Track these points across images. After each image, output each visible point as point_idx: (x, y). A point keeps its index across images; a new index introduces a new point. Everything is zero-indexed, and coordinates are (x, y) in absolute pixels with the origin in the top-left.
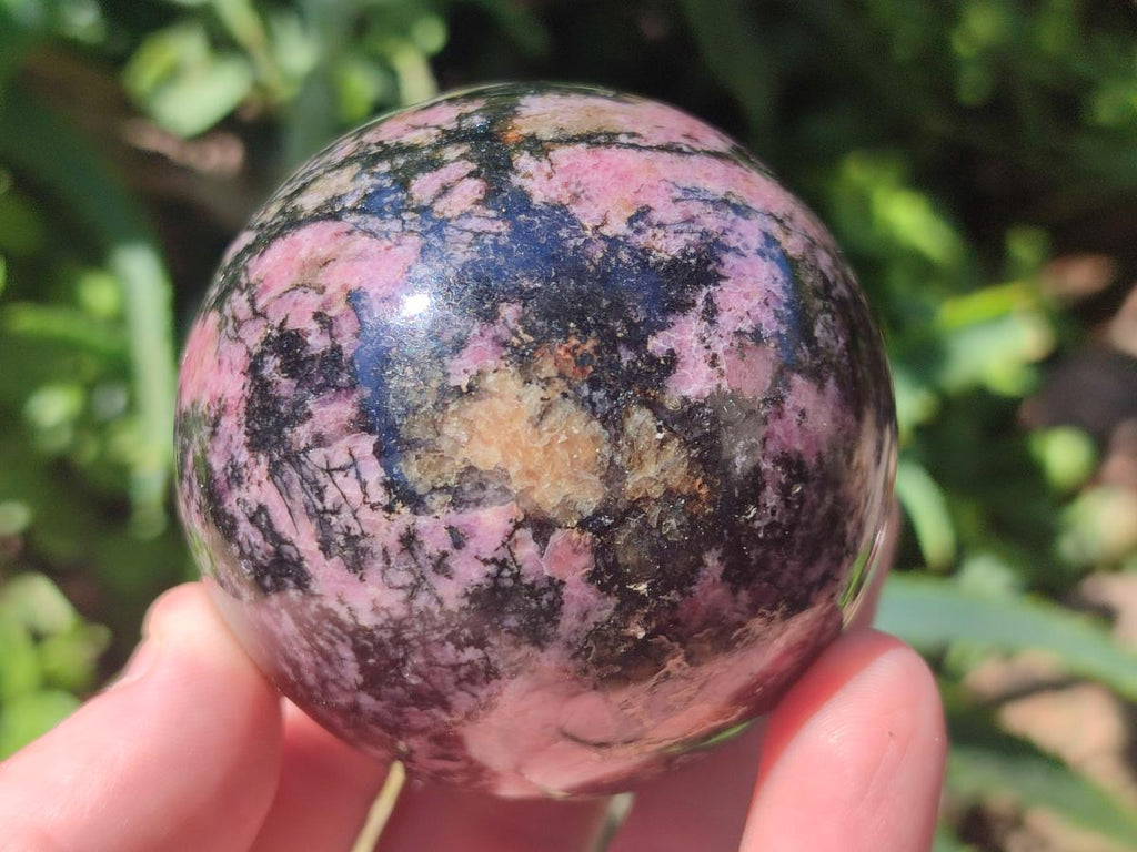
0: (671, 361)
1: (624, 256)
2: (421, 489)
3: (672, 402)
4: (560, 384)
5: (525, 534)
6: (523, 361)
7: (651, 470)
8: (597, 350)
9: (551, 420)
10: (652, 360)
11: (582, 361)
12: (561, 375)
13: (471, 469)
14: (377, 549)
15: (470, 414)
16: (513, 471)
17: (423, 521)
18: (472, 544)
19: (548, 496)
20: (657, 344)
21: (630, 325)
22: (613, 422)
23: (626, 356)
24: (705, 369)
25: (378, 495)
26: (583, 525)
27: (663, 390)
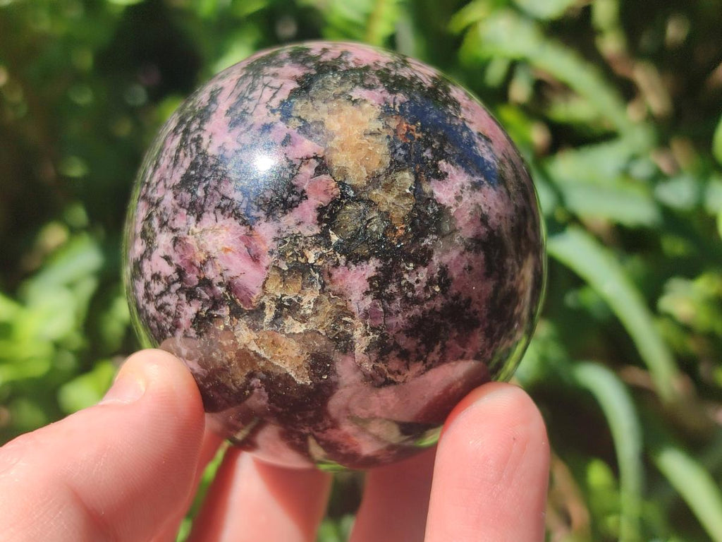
0: (442, 176)
1: (465, 134)
2: (294, 114)
3: (427, 188)
4: (391, 133)
5: (315, 163)
6: (387, 112)
7: (390, 199)
8: (419, 139)
9: (372, 138)
10: (436, 166)
11: (408, 135)
12: (395, 131)
13: (322, 123)
14: (250, 122)
15: (344, 107)
16: (337, 138)
17: (281, 125)
18: (289, 148)
19: (340, 160)
20: (443, 165)
21: (441, 148)
22: (396, 166)
23: (427, 154)
24: (452, 196)
25: (275, 103)
26: (341, 184)
27: (428, 180)
